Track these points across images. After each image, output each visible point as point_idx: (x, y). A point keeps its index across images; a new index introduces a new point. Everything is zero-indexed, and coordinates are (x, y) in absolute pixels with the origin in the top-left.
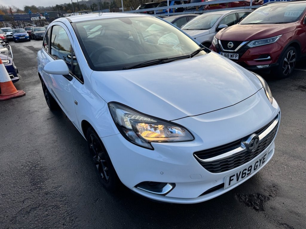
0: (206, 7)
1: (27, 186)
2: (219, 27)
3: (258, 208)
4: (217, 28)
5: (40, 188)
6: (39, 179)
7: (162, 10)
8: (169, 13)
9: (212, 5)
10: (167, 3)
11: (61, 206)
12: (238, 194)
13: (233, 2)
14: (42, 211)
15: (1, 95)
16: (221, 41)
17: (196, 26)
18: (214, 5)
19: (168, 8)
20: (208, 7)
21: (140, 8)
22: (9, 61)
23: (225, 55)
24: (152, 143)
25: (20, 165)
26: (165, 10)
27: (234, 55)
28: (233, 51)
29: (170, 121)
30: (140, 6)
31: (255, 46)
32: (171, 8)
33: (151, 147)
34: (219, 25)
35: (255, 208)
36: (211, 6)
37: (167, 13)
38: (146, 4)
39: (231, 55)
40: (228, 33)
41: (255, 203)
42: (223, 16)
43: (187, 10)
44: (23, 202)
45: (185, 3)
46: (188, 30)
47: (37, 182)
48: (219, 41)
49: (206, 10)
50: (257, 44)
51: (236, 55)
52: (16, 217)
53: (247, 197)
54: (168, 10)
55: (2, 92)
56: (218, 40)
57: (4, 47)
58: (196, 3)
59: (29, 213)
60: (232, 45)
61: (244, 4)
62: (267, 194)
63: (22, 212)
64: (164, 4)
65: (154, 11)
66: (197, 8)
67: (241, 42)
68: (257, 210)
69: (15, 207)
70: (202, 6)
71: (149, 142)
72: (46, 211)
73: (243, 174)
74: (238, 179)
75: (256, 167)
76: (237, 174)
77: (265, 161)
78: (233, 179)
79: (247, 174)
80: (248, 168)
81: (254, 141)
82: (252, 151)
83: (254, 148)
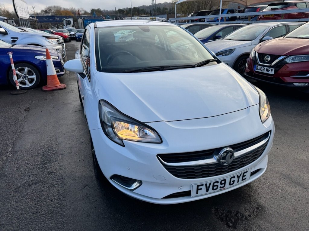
0: (259, 17)
1: (37, 164)
2: (263, 39)
3: (231, 225)
4: (262, 39)
5: (46, 168)
6: (49, 160)
7: (214, 19)
8: (221, 21)
9: (266, 15)
10: (219, 11)
11: (56, 185)
12: (217, 207)
13: (290, 14)
14: (40, 186)
15: (47, 86)
16: (259, 54)
17: (240, 37)
18: (268, 15)
19: (219, 16)
20: (261, 17)
21: (192, 16)
22: (58, 57)
23: (261, 69)
24: (123, 140)
25: (39, 146)
26: (217, 19)
27: (270, 70)
28: (269, 65)
29: (143, 123)
30: (192, 14)
31: (294, 62)
32: (222, 17)
33: (122, 144)
34: (264, 37)
35: (227, 224)
36: (265, 17)
37: (218, 21)
38: (199, 11)
39: (267, 69)
40: (267, 46)
41: (230, 220)
42: (270, 28)
43: (239, 19)
44: (29, 177)
45: (239, 12)
46: (230, 40)
47: (46, 163)
48: (257, 54)
49: (259, 20)
50: (297, 60)
51: (272, 70)
52: (19, 187)
53: (225, 212)
54: (220, 18)
55: (48, 83)
56: (256, 52)
57: (59, 45)
58: (249, 13)
59: (30, 186)
60: (269, 59)
61: (304, 16)
62: (247, 214)
63: (25, 184)
64: (217, 12)
65: (205, 19)
66: (249, 18)
67: (279, 56)
68: (229, 226)
69: (22, 179)
70: (256, 16)
71: (121, 139)
72: (43, 187)
73: (214, 186)
74: (207, 190)
75: (233, 183)
76: (206, 185)
77: (246, 179)
78: (201, 189)
79: (221, 187)
80: (220, 181)
81: (227, 155)
82: (224, 164)
83: (227, 162)
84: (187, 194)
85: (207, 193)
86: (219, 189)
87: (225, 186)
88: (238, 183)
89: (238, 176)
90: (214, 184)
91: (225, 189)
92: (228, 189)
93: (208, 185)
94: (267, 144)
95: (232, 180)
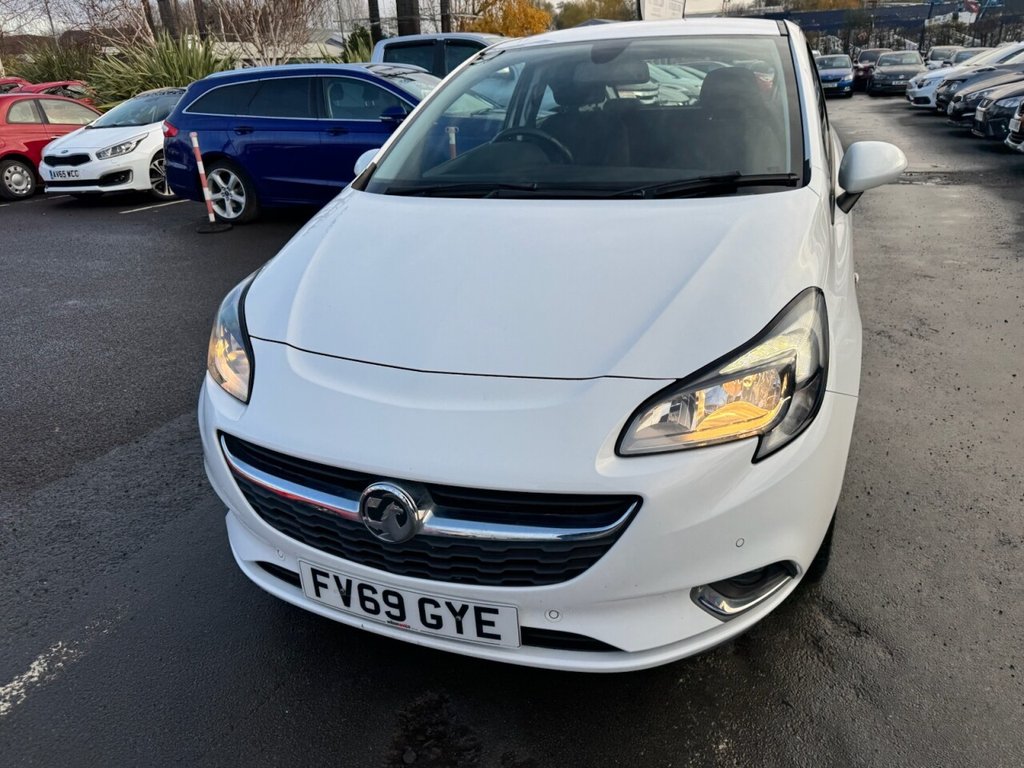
29: (249, 336)
73: (363, 596)
74: (347, 601)
75: (434, 622)
76: (337, 579)
77: (498, 637)
78: (325, 586)
79: (388, 613)
80: (380, 590)
81: (382, 507)
82: (379, 537)
83: (390, 532)
84: (292, 579)
85: (346, 607)
86: (382, 617)
87: (402, 616)
88: (460, 636)
89: (449, 605)
90: (361, 588)
91: (407, 629)
92: (413, 634)
93: (344, 585)
94: (608, 543)
95: (429, 609)
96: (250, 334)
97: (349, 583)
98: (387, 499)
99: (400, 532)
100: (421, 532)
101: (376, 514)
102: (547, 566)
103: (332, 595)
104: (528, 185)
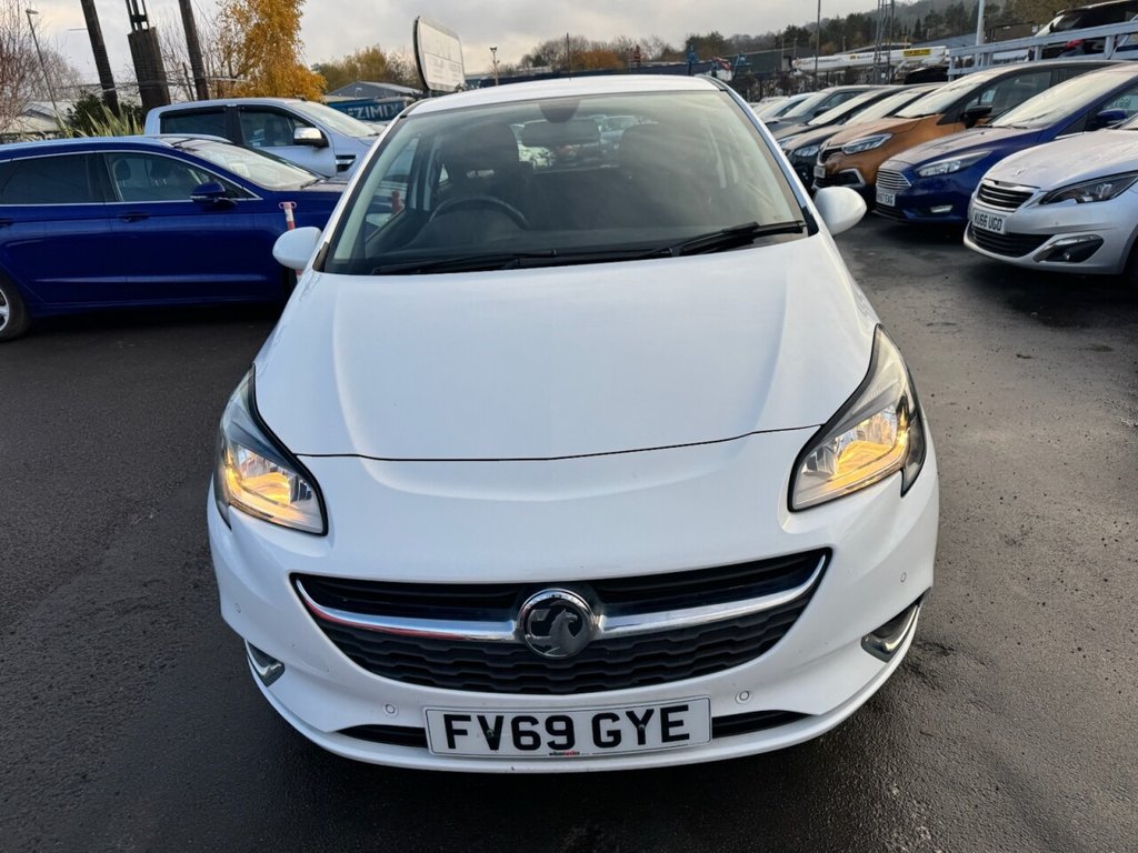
21: (1054, 30)
24: (230, 506)
29: (295, 455)
30: (1056, 21)
33: (229, 522)
38: (1090, 7)
52: (101, 610)
63: (119, 606)
65: (1104, 38)
73: (517, 734)
74: (494, 742)
75: (611, 739)
76: (482, 720)
77: (686, 737)
78: (464, 732)
79: (552, 745)
80: (542, 719)
81: (550, 618)
82: (546, 654)
83: (558, 646)
84: (413, 738)
85: (493, 752)
86: (544, 750)
87: (571, 743)
88: (642, 747)
89: (631, 715)
90: (516, 722)
91: (577, 757)
92: (587, 760)
93: (491, 724)
94: (800, 605)
95: (606, 725)
96: (294, 451)
97: (499, 720)
98: (555, 606)
99: (573, 643)
100: (597, 638)
101: (541, 628)
102: (742, 643)
103: (474, 741)
104: (549, 252)
